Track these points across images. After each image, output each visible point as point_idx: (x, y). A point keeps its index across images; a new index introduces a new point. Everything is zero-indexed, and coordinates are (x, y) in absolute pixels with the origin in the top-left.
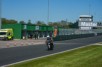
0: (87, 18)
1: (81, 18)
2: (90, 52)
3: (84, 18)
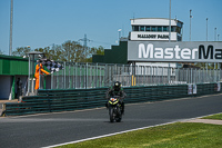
0: (159, 28)
1: (136, 28)
2: (166, 144)
3: (148, 28)
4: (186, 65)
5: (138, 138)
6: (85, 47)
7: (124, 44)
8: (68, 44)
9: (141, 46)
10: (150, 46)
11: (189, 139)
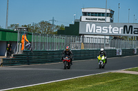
0: (99, 14)
1: (85, 14)
2: (102, 86)
3: (93, 14)
4: (116, 37)
5: (85, 81)
6: (53, 25)
7: (77, 24)
8: (42, 23)
9: (88, 25)
10: (94, 25)
11: (116, 83)
